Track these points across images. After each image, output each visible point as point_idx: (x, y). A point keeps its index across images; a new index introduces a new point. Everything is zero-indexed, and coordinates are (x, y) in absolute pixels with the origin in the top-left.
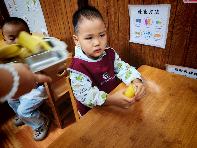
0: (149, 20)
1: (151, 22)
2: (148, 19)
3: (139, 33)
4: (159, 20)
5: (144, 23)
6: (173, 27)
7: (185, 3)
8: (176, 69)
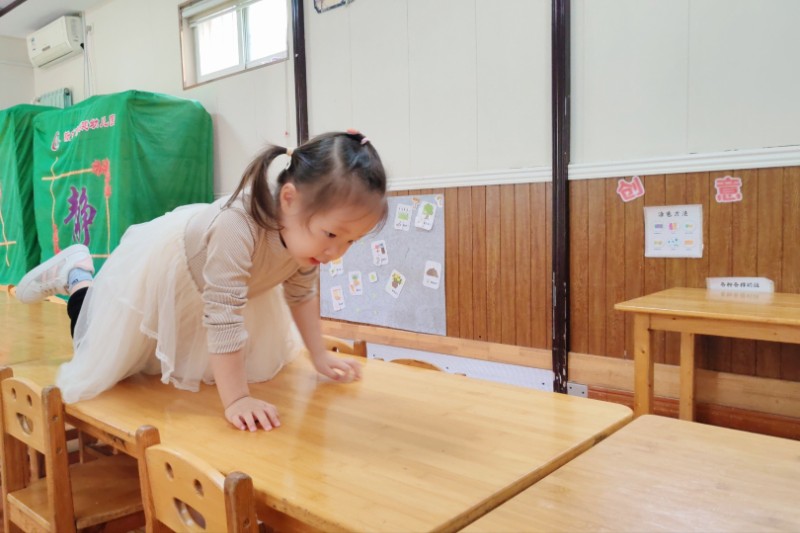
0: (675, 224)
1: (678, 226)
2: (673, 222)
3: (660, 243)
4: (689, 223)
5: (668, 228)
6: (709, 231)
7: (718, 201)
8: (723, 284)
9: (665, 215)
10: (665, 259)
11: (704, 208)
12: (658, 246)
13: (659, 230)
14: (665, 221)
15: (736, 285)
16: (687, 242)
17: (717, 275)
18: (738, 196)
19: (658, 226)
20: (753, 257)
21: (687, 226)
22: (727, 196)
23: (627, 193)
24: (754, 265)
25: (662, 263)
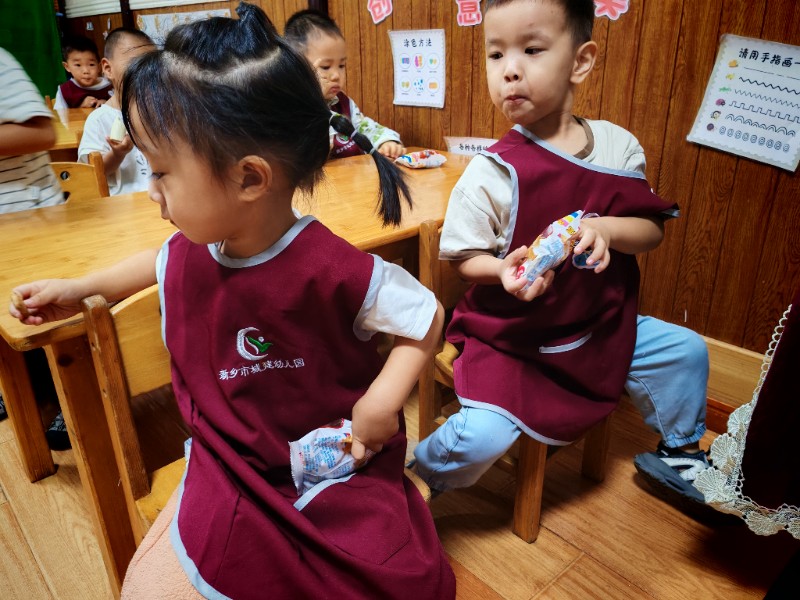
0: (420, 57)
1: (423, 62)
2: (418, 55)
3: (407, 85)
4: (434, 57)
5: (414, 63)
6: (451, 67)
7: (460, 25)
8: (461, 147)
9: (410, 44)
10: (412, 107)
11: (446, 33)
12: (405, 89)
13: (405, 66)
14: (411, 53)
15: (473, 148)
16: (433, 85)
17: (456, 134)
18: (478, 16)
19: (406, 61)
20: (490, 110)
21: (431, 61)
22: (468, 18)
23: (377, 10)
24: (490, 122)
25: (410, 114)
